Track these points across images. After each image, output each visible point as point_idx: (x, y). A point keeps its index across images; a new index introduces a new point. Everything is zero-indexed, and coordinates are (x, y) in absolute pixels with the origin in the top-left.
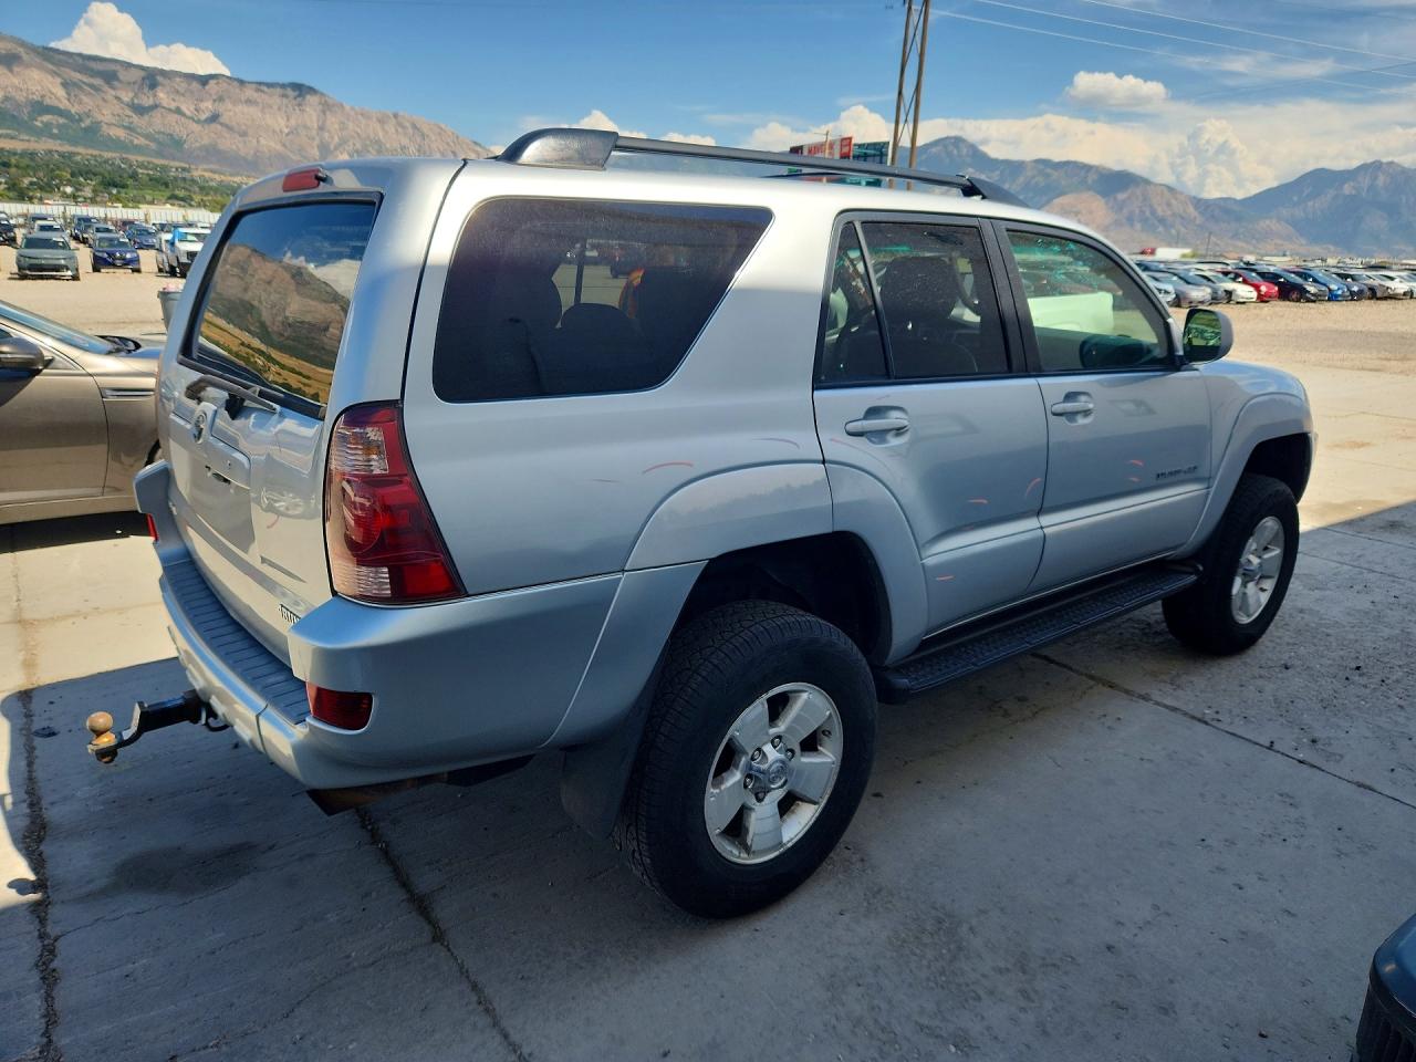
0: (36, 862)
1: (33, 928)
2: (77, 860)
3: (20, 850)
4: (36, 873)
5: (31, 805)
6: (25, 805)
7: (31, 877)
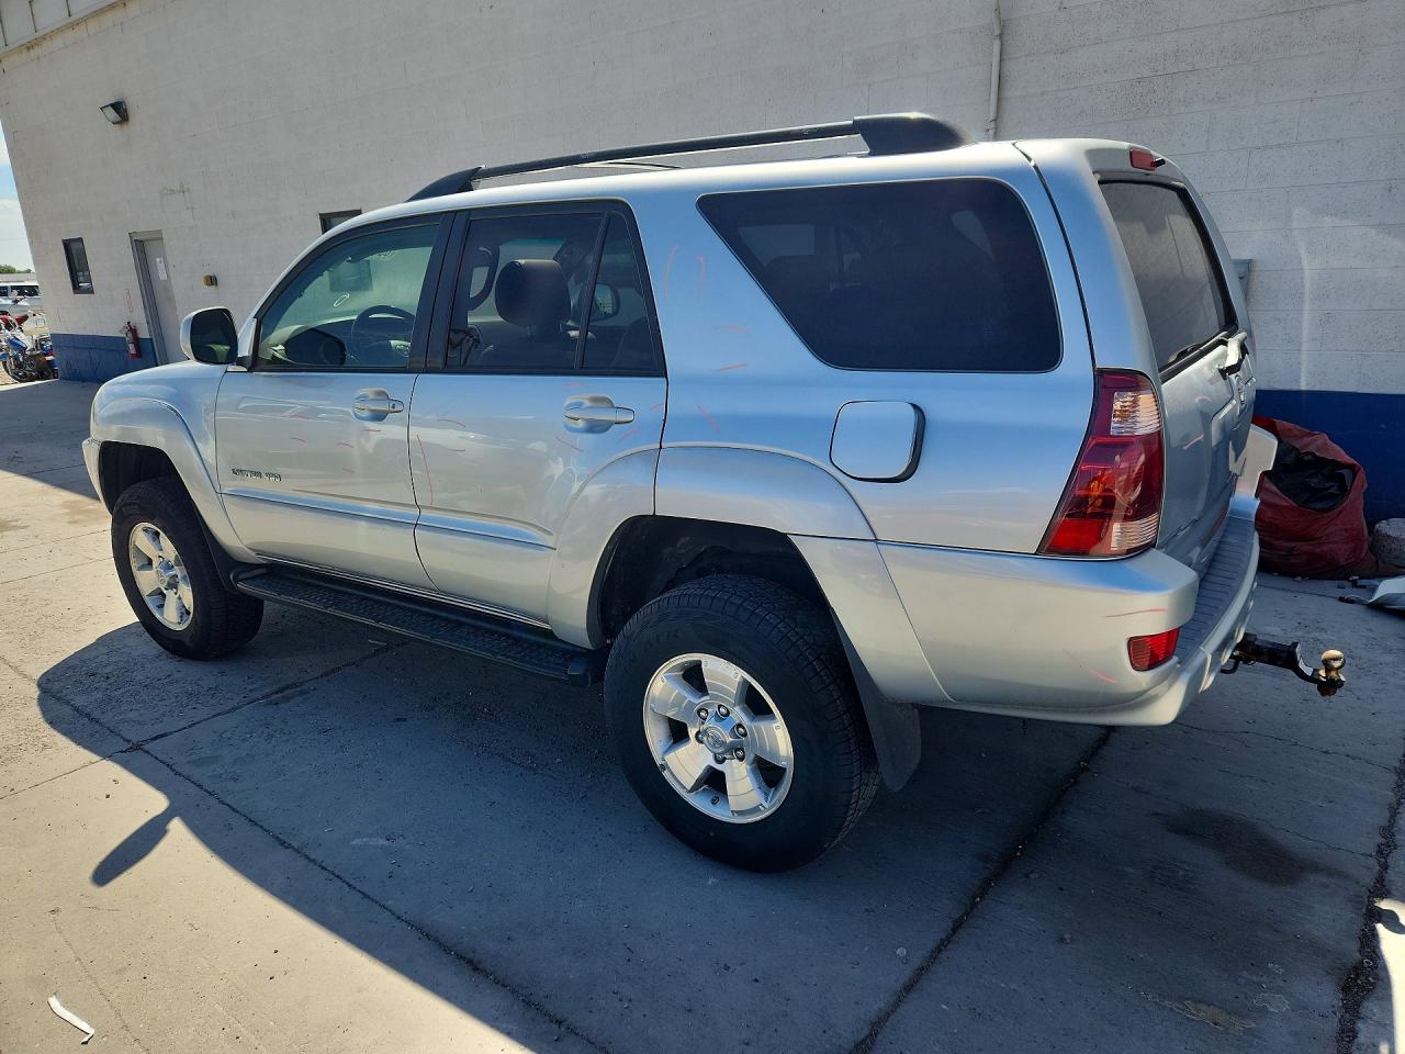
0: (1370, 944)
1: (1391, 875)
2: (1326, 918)
3: (1385, 968)
4: (1374, 929)
5: (1354, 1034)
6: (1361, 1038)
7: (1380, 927)
